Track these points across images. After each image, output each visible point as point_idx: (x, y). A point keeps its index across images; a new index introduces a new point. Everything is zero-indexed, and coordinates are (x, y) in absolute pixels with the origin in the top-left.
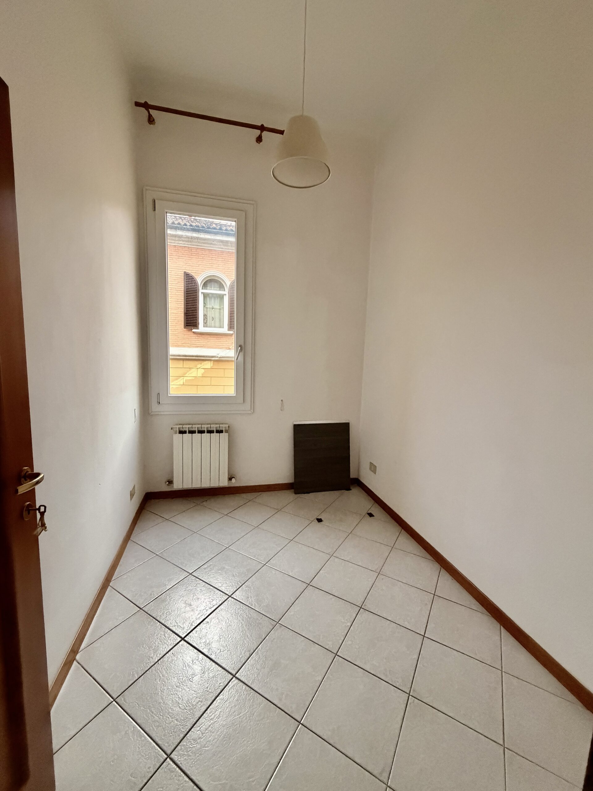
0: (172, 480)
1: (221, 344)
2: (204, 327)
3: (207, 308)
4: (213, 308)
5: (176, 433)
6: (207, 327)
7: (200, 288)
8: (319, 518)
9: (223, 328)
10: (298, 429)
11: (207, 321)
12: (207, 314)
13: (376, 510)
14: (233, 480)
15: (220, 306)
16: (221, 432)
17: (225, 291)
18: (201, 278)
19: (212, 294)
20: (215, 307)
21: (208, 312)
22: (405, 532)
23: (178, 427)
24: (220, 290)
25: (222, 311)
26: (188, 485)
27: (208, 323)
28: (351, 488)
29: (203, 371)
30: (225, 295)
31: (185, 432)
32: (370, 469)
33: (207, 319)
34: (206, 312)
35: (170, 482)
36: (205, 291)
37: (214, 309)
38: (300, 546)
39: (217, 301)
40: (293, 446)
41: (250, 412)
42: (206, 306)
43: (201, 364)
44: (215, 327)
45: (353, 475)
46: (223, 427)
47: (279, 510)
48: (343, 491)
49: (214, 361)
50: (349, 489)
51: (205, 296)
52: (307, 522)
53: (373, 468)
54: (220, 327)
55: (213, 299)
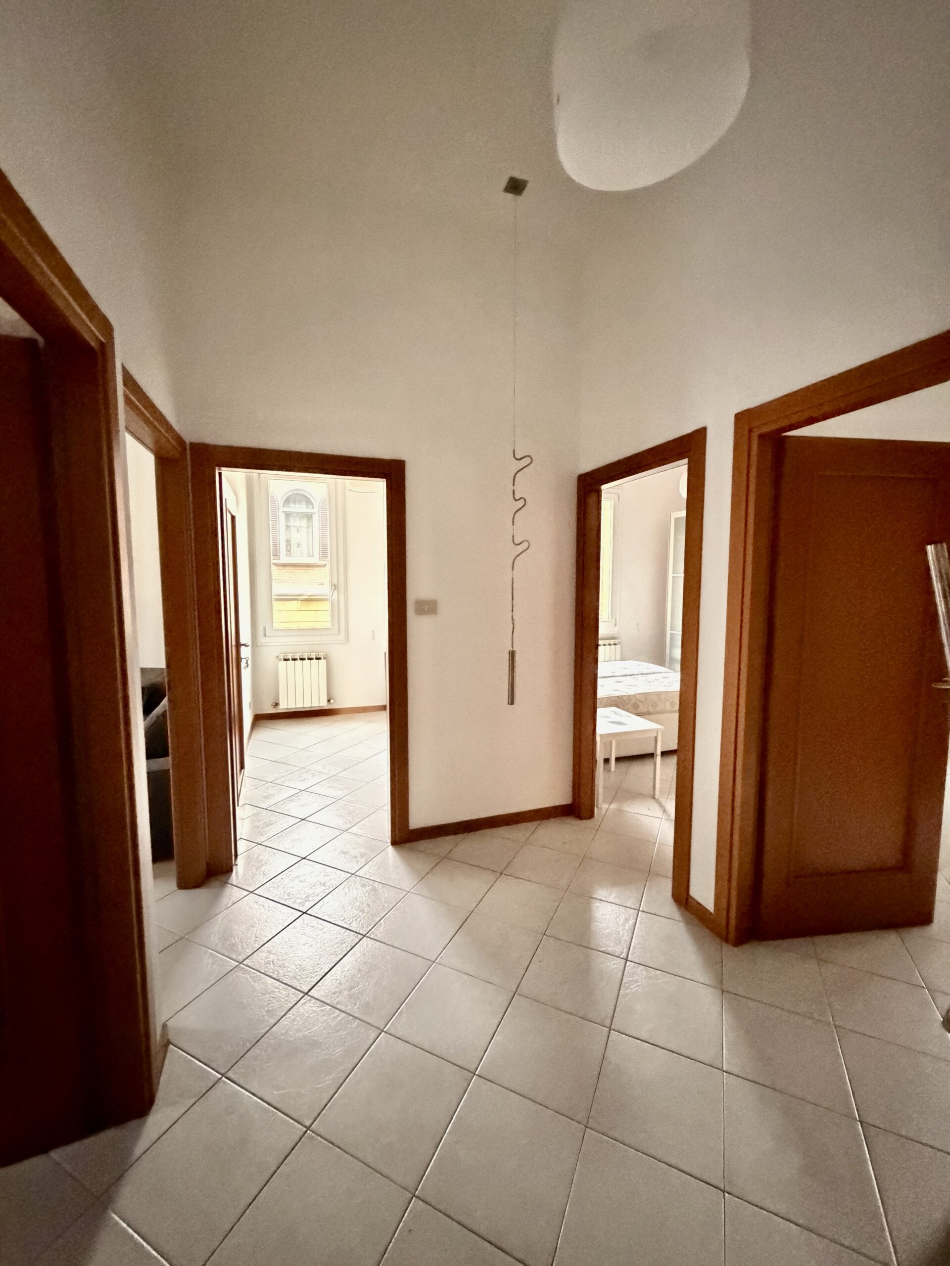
0: (278, 703)
2: (287, 556)
3: (290, 530)
4: (298, 531)
5: (280, 660)
6: (290, 555)
7: (280, 505)
9: (313, 556)
11: (290, 548)
12: (290, 538)
14: (331, 703)
15: (308, 526)
16: (319, 659)
17: (313, 508)
19: (297, 513)
20: (300, 529)
21: (292, 535)
23: (282, 655)
24: (307, 508)
27: (292, 552)
30: (315, 513)
31: (288, 660)
33: (290, 545)
34: (288, 535)
35: (276, 705)
36: (287, 509)
39: (304, 523)
41: (345, 642)
44: (302, 556)
46: (321, 655)
49: (302, 600)
51: (288, 515)
54: (309, 556)
55: (298, 520)
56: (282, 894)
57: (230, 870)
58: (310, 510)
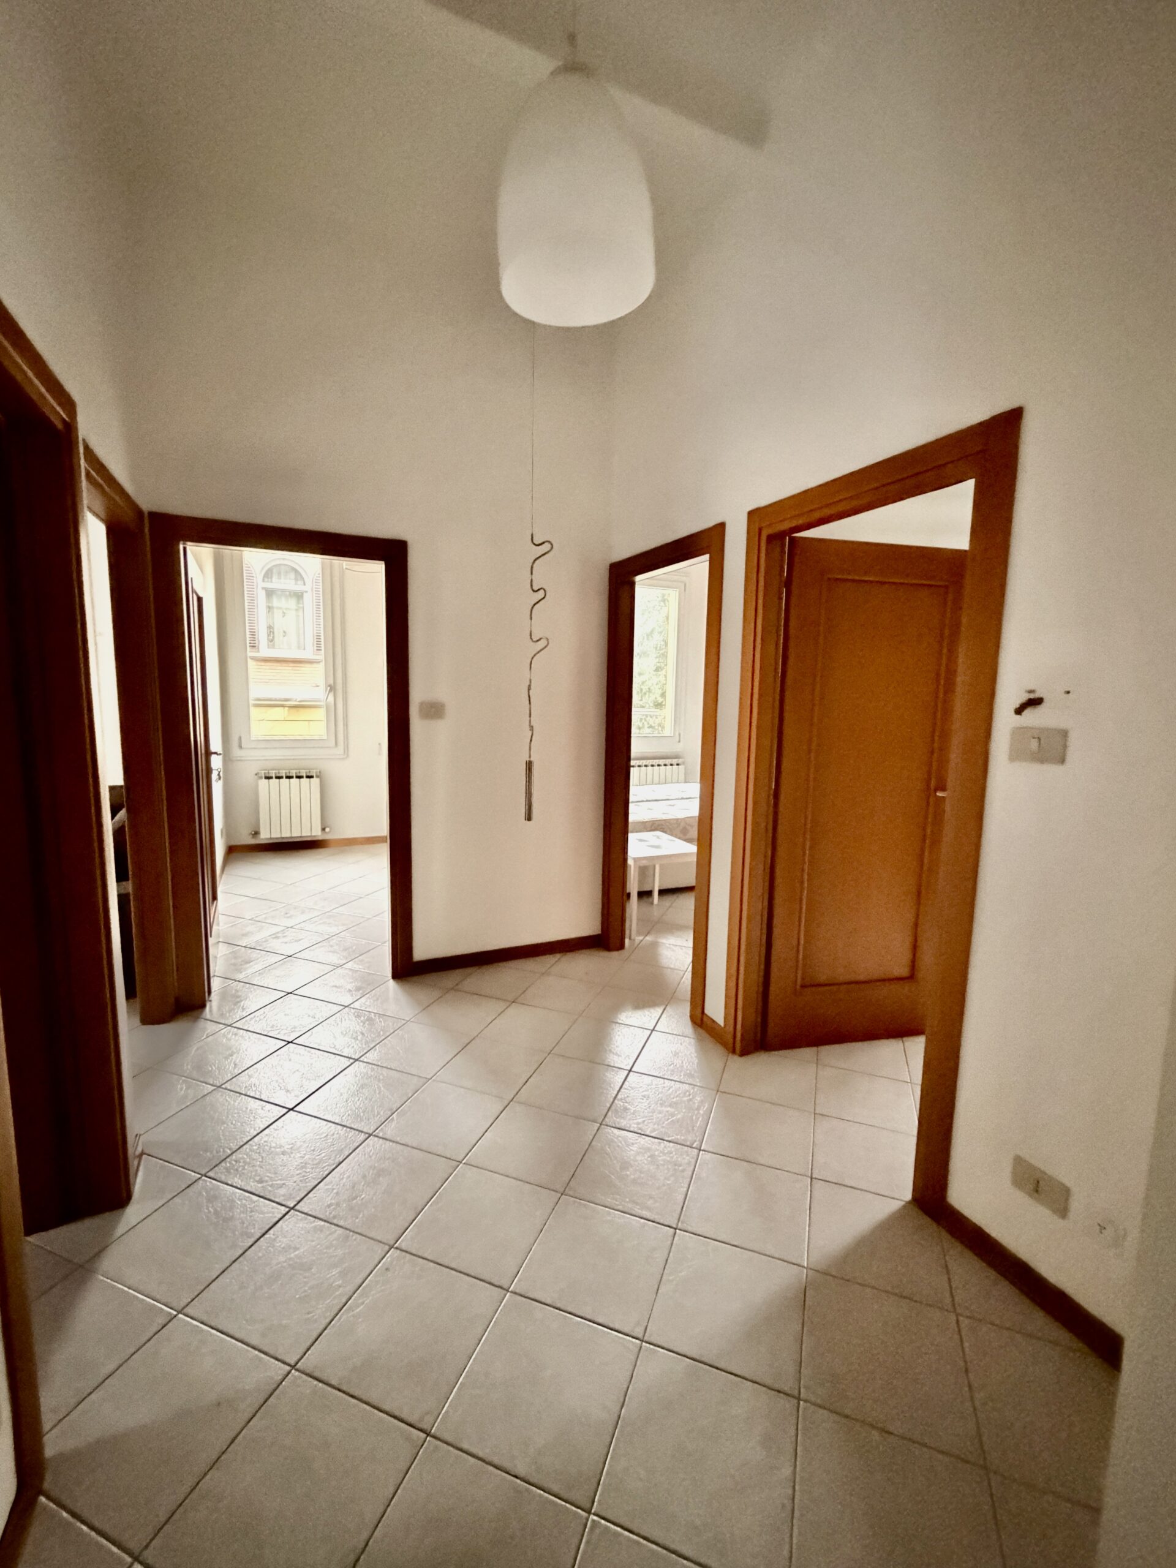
0: (258, 832)
1: (301, 678)
2: (268, 648)
3: (273, 613)
4: (284, 614)
5: (261, 778)
6: (274, 646)
7: (260, 580)
9: (305, 649)
11: (273, 637)
12: (273, 623)
14: (327, 830)
15: (297, 611)
16: (311, 777)
17: (304, 584)
19: (282, 590)
21: (276, 620)
23: (263, 772)
24: (296, 584)
25: (301, 618)
27: (276, 642)
29: (270, 725)
30: (306, 592)
31: (271, 778)
33: (273, 633)
34: (270, 620)
39: (292, 603)
41: (344, 756)
42: (271, 611)
43: (263, 712)
44: (289, 648)
46: (314, 772)
49: (291, 707)
51: (270, 593)
54: (300, 648)
55: (283, 599)
56: (265, 1026)
57: (203, 1006)
58: (299, 587)
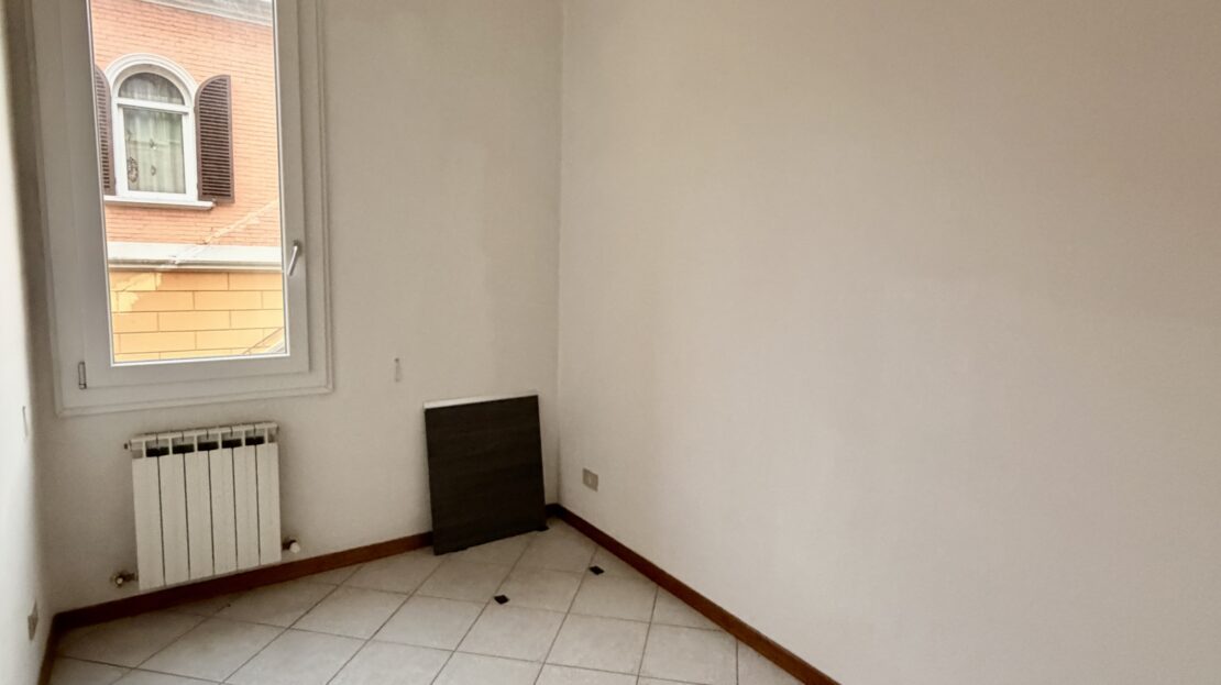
0: (131, 572)
1: (181, 233)
2: (129, 189)
3: (135, 143)
4: (152, 145)
5: (138, 455)
6: (138, 189)
7: (114, 93)
8: (499, 594)
9: (185, 192)
10: (437, 420)
11: (137, 175)
12: (137, 156)
13: (604, 559)
14: (295, 548)
15: (172, 136)
16: (259, 441)
17: (183, 103)
18: (116, 67)
19: (149, 110)
20: (156, 141)
21: (140, 152)
22: (665, 591)
23: (144, 440)
24: (170, 102)
25: (179, 150)
26: (177, 576)
27: (142, 183)
28: (548, 524)
29: (134, 297)
30: (186, 114)
31: (164, 452)
32: (585, 482)
33: (137, 169)
34: (132, 151)
35: (128, 577)
36: (124, 101)
37: (156, 145)
38: (476, 658)
39: (165, 128)
40: (426, 453)
41: (326, 391)
42: (133, 139)
43: (128, 280)
44: (161, 191)
45: (549, 499)
46: (263, 430)
47: (410, 596)
48: (534, 533)
49: (164, 272)
50: (543, 528)
51: (130, 114)
52: (476, 609)
53: (591, 480)
54: (176, 192)
55: (151, 123)
58: (175, 107)
